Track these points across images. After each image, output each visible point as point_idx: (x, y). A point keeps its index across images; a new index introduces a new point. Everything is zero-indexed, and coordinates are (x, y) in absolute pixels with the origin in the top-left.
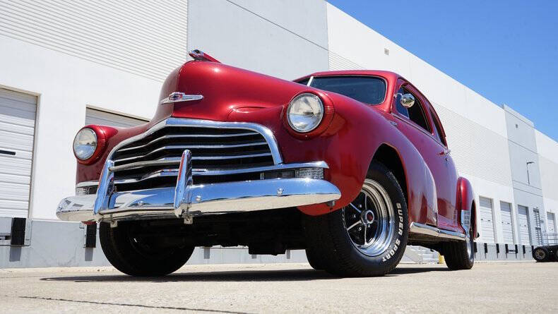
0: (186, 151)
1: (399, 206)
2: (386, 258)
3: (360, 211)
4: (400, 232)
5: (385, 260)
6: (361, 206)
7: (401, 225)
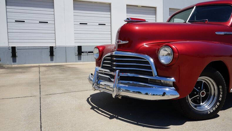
0: (117, 71)
1: (221, 87)
2: (210, 112)
3: (198, 91)
4: (220, 99)
5: (209, 113)
6: (199, 88)
7: (221, 96)
